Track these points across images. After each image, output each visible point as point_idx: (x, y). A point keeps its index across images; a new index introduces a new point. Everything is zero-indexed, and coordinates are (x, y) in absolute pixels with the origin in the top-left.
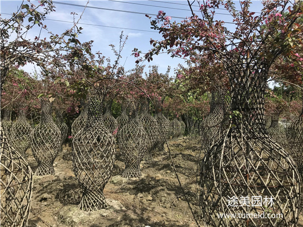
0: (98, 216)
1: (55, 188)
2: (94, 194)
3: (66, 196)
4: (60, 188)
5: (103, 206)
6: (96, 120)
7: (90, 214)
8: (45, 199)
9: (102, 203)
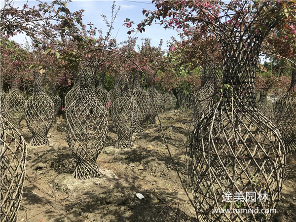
0: (92, 184)
1: (49, 158)
2: (88, 164)
3: (61, 166)
4: (55, 157)
5: (97, 175)
6: (89, 92)
7: (83, 182)
8: (40, 168)
9: (95, 172)
